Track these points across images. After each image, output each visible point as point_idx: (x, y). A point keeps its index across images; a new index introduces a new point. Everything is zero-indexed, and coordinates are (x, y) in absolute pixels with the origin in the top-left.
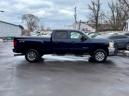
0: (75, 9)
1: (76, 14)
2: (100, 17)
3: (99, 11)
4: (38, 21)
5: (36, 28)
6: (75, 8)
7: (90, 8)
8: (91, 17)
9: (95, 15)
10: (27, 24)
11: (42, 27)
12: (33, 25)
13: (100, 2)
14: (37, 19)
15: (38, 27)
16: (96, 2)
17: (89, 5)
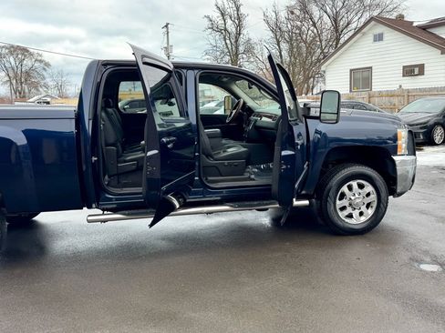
0: (165, 29)
1: (170, 44)
2: (244, 56)
3: (241, 36)
4: (44, 69)
5: (38, 90)
6: (166, 26)
7: (213, 27)
8: (218, 53)
9: (227, 47)
10: (7, 78)
11: (60, 87)
12: (26, 80)
13: (242, 10)
14: (41, 61)
15: (46, 86)
16: (231, 10)
17: (208, 17)
